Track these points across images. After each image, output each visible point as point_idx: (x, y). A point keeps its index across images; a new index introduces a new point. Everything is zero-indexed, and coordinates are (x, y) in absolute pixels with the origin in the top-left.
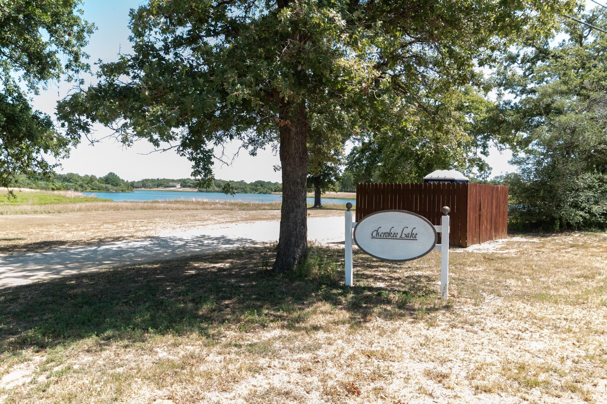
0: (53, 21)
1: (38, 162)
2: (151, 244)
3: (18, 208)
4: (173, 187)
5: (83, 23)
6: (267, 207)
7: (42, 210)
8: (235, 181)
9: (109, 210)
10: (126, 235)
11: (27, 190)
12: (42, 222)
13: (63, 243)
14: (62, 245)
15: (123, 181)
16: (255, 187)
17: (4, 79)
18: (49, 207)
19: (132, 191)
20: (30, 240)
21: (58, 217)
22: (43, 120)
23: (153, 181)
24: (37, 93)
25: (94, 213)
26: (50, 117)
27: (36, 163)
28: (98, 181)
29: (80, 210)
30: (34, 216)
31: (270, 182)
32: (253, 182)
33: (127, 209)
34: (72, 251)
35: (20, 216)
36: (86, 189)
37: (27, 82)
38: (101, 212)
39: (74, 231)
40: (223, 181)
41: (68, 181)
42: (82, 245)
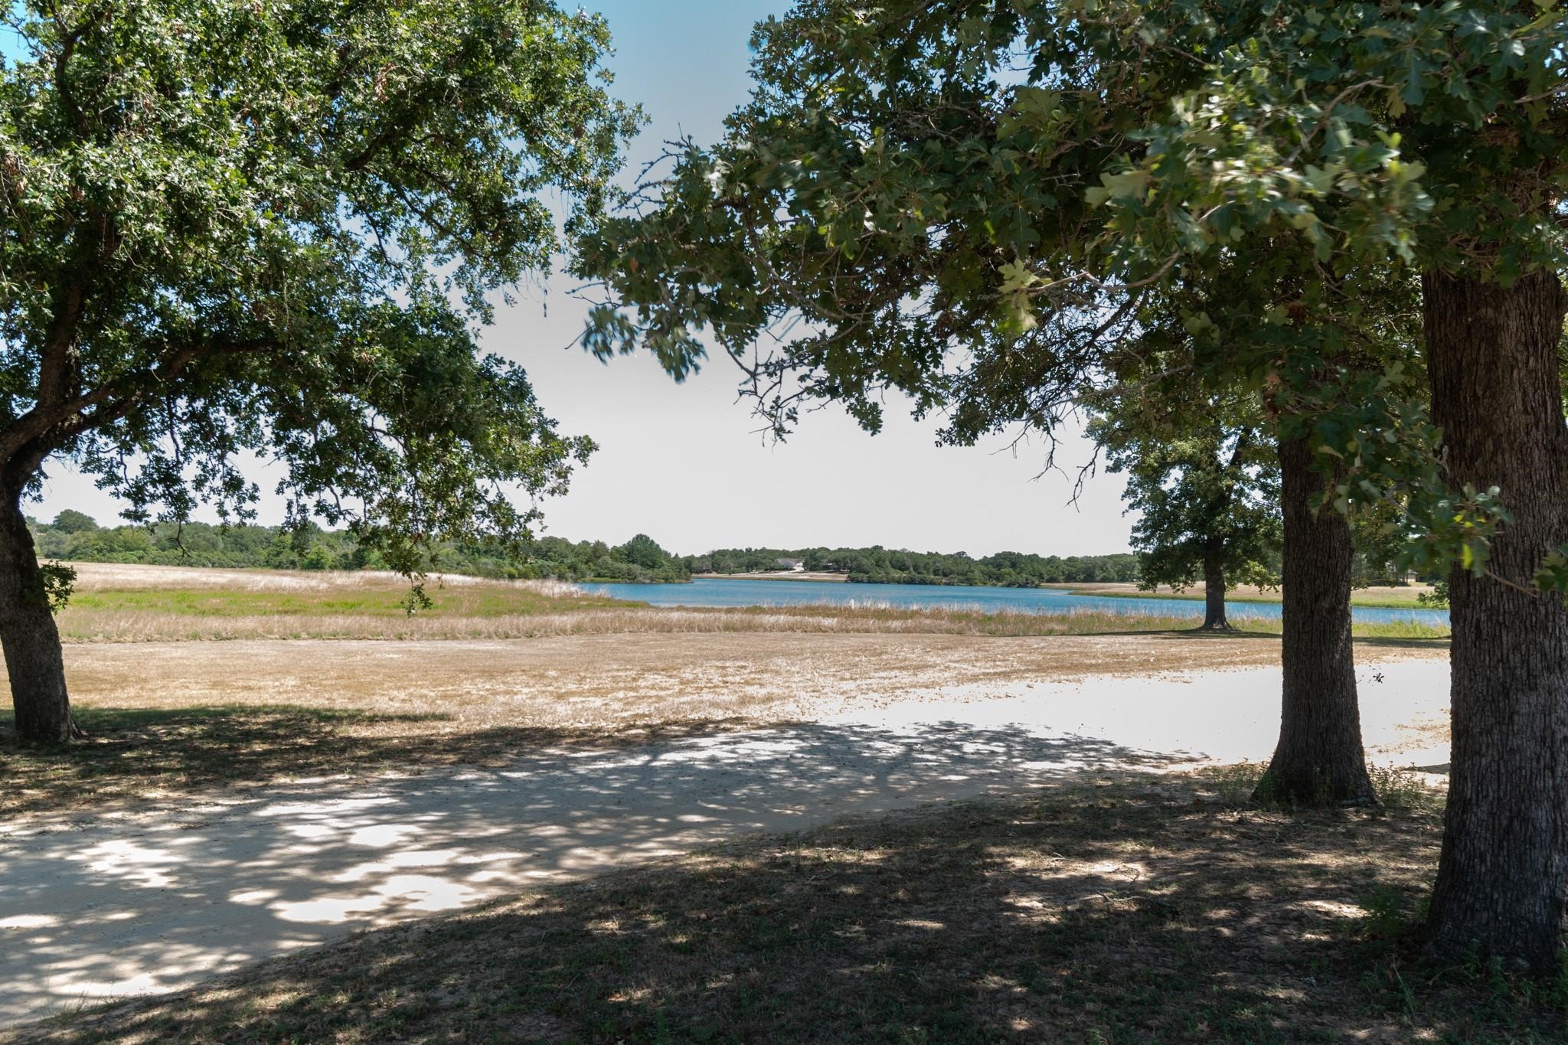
0: (536, 100)
1: (489, 504)
2: (802, 750)
3: (436, 624)
4: (786, 569)
5: (612, 107)
6: (1057, 627)
7: (492, 629)
8: (943, 553)
9: (646, 631)
10: (718, 715)
11: (454, 579)
12: (491, 662)
13: (551, 736)
14: (550, 744)
15: (667, 554)
16: (995, 570)
17: (410, 281)
18: (506, 622)
19: (688, 579)
20: (467, 722)
21: (526, 650)
22: (507, 380)
23: (736, 554)
24: (487, 320)
25: (611, 639)
26: (524, 372)
27: (484, 506)
28: (611, 555)
29: (578, 629)
30: (472, 646)
31: (1035, 555)
32: (991, 555)
33: (690, 628)
34: (581, 770)
35: (440, 645)
36: (583, 575)
37: (464, 292)
38: (628, 637)
39: (572, 694)
40: (912, 555)
41: (545, 556)
42: (604, 746)
